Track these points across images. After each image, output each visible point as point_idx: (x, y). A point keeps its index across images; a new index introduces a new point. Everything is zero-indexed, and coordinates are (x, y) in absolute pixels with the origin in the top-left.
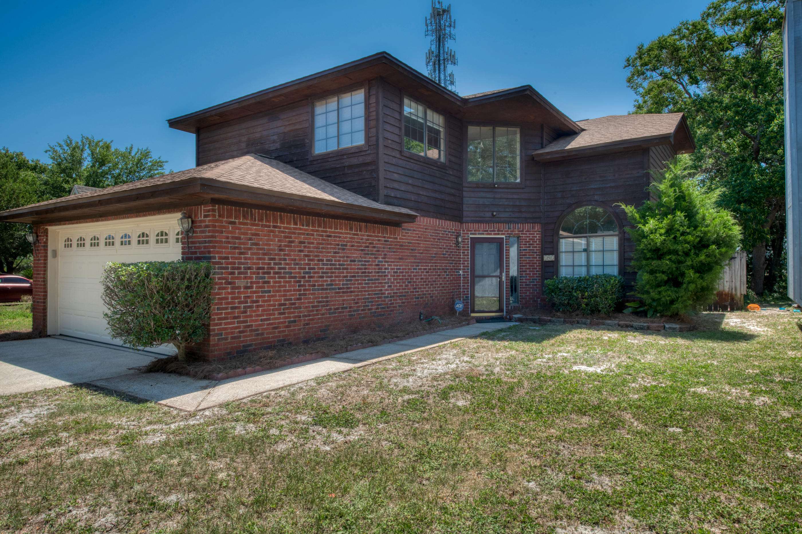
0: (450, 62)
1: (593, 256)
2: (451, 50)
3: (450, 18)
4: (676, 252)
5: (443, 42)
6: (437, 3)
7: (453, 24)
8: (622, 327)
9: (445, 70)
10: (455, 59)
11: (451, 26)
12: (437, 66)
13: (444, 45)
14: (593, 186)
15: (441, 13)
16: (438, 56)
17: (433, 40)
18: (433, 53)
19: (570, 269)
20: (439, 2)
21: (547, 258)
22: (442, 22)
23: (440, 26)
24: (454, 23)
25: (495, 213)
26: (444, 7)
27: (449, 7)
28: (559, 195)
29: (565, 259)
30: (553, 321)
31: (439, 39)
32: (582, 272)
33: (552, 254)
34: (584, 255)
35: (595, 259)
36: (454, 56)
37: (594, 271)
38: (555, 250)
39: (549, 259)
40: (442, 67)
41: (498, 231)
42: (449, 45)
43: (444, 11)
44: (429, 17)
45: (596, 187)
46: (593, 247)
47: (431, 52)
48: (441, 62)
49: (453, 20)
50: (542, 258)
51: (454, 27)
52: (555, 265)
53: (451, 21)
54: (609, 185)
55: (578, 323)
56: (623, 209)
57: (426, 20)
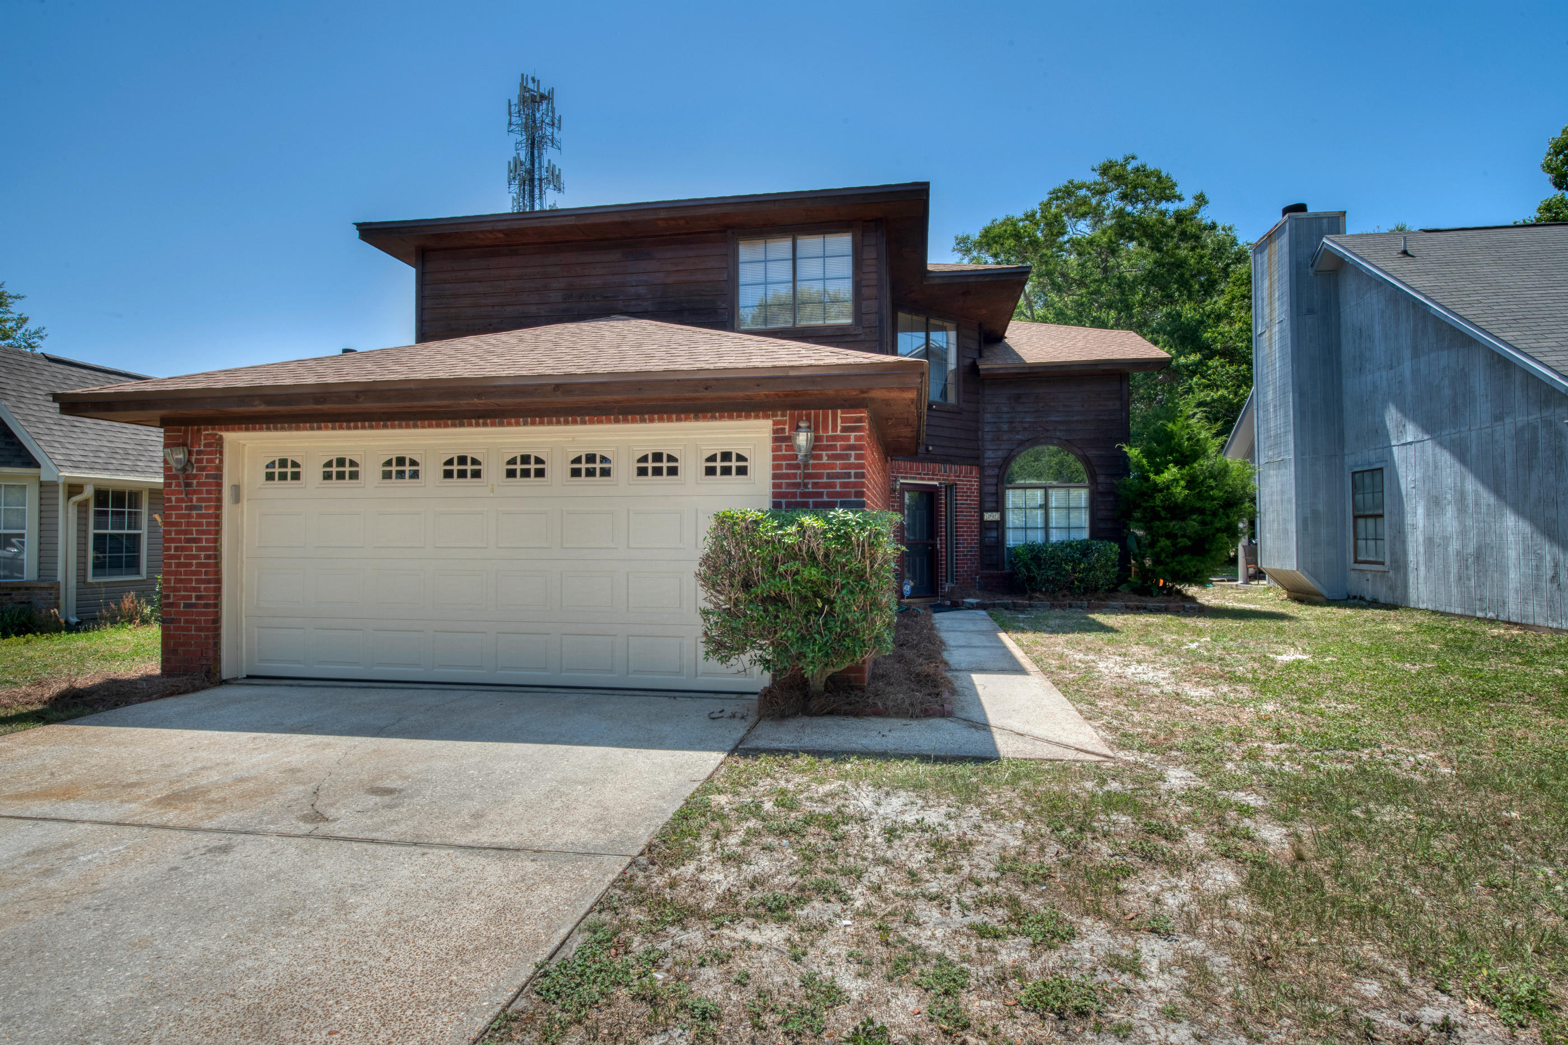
0: (551, 186)
1: (1053, 514)
2: (554, 166)
3: (553, 112)
4: (1201, 511)
5: (539, 149)
6: (530, 81)
7: (556, 122)
8: (1132, 609)
9: (541, 198)
10: (559, 182)
11: (553, 125)
12: (527, 188)
13: (540, 155)
14: (1054, 419)
15: (538, 99)
16: (531, 172)
17: (521, 143)
18: (522, 164)
19: (1020, 534)
20: (533, 80)
21: (988, 516)
22: (538, 115)
23: (534, 121)
24: (560, 121)
25: (931, 448)
26: (542, 91)
27: (552, 92)
28: (1005, 427)
29: (1013, 519)
30: (1036, 606)
31: (533, 143)
32: (1037, 537)
33: (997, 511)
34: (1040, 512)
35: (1056, 517)
36: (558, 176)
37: (1055, 537)
38: (999, 506)
39: (991, 519)
40: (537, 191)
41: (933, 474)
42: (549, 155)
43: (543, 97)
44: (515, 100)
45: (1058, 419)
46: (1053, 503)
47: (517, 163)
48: (537, 183)
49: (557, 116)
50: (982, 516)
51: (559, 128)
52: (1000, 526)
53: (553, 118)
54: (1075, 419)
55: (1070, 606)
56: (1126, 453)
57: (510, 106)
